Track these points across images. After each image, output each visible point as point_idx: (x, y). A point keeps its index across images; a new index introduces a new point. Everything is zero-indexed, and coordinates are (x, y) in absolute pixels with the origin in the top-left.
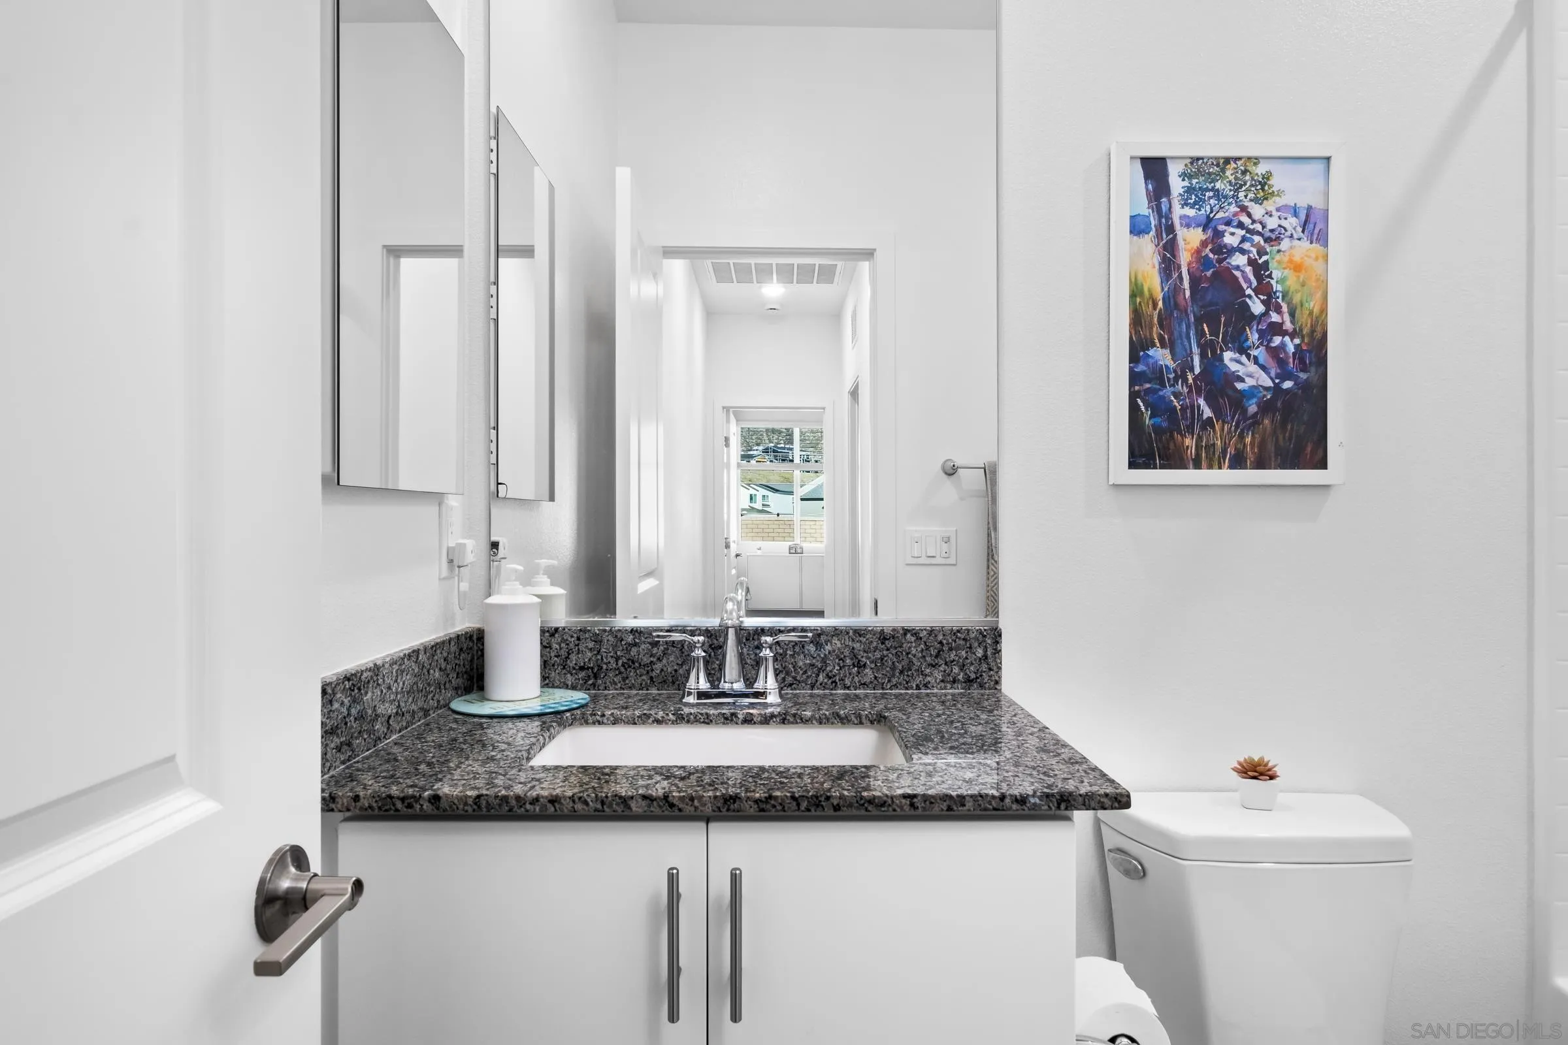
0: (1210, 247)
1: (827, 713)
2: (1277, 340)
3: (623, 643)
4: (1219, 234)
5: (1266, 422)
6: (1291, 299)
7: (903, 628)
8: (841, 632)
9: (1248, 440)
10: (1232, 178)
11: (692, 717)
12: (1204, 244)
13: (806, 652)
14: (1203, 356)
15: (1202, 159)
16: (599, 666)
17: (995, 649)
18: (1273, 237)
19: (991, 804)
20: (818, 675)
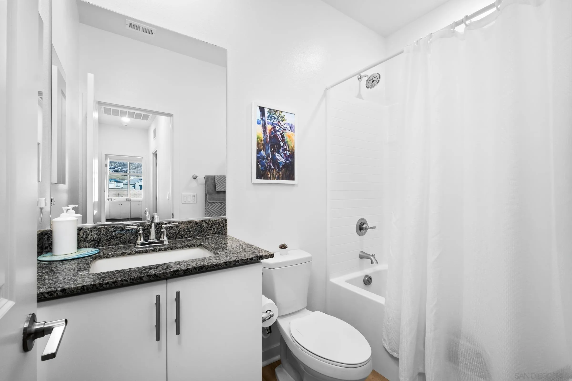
0: (273, 129)
1: (185, 245)
2: (286, 152)
3: (109, 231)
4: (275, 127)
5: (284, 170)
6: (288, 143)
7: (202, 220)
8: (184, 222)
9: (280, 173)
10: (277, 115)
11: (141, 251)
12: (272, 129)
13: (174, 229)
14: (271, 154)
15: (272, 109)
16: (100, 239)
17: (226, 224)
18: (285, 129)
19: (245, 261)
20: (177, 235)
